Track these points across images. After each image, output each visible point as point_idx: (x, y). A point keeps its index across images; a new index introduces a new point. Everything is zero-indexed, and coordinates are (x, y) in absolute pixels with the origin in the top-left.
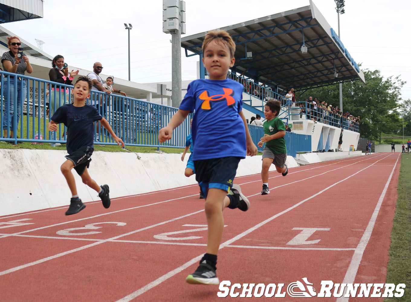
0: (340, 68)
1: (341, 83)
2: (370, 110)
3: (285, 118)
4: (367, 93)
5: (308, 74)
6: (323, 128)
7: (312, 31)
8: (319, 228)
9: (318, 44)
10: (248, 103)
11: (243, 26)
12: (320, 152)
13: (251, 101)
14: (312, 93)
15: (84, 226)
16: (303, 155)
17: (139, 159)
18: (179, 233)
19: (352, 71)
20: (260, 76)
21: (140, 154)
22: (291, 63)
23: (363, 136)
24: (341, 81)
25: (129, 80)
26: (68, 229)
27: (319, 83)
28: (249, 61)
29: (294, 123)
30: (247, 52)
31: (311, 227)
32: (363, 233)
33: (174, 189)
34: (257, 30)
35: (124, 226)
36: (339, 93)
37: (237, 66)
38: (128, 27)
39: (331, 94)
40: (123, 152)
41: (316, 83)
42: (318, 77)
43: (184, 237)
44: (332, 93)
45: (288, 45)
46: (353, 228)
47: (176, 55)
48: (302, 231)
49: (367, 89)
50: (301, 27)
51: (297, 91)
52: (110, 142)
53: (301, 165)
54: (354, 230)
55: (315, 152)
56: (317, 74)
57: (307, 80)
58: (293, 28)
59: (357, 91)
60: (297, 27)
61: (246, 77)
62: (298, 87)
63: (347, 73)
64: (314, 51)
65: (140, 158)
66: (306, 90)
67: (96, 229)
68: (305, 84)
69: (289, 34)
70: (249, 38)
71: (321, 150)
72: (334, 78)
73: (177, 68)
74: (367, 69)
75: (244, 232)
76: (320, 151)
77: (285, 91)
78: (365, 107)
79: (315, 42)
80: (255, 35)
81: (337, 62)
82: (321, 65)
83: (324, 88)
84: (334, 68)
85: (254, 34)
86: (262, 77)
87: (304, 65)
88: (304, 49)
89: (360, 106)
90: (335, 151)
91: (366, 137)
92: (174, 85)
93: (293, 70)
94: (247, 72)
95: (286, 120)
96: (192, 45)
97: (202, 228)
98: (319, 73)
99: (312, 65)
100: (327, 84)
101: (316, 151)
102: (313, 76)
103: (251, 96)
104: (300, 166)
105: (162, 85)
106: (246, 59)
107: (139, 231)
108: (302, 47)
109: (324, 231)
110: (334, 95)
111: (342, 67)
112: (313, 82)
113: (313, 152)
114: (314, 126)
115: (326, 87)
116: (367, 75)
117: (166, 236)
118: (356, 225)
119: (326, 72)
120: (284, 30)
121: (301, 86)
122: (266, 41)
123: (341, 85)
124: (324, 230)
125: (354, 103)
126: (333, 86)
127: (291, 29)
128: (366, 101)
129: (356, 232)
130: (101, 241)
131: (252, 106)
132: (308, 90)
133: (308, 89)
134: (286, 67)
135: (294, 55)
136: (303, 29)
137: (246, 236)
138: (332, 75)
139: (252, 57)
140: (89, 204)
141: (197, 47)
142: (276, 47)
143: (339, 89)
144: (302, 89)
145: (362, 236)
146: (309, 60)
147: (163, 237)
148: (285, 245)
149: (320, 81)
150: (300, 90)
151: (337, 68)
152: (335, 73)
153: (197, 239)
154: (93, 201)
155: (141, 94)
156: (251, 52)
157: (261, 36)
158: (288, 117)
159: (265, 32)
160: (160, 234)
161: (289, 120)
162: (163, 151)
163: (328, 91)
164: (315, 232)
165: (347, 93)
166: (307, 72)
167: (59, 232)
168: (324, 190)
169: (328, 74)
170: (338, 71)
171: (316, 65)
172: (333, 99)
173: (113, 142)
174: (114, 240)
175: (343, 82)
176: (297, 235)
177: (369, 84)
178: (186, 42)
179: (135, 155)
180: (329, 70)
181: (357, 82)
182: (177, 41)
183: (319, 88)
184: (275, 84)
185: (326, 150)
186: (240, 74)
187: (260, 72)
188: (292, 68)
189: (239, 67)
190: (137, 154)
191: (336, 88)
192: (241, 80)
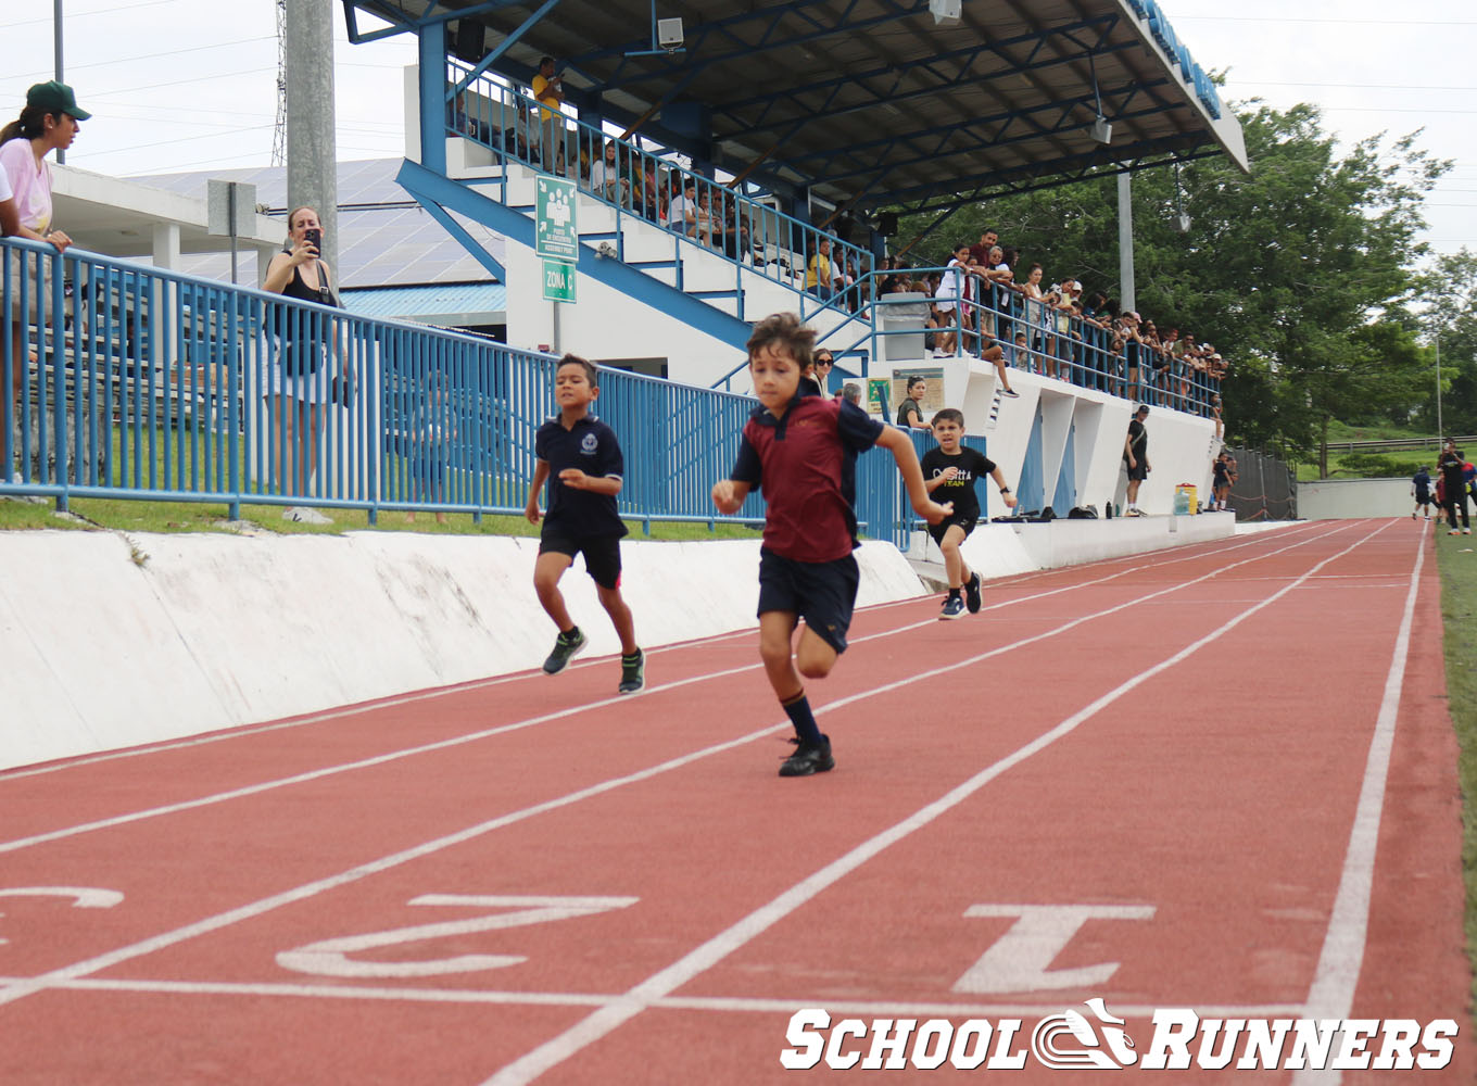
0: (1121, 98)
1: (1128, 174)
2: (1269, 307)
3: (851, 352)
4: (1254, 222)
5: (962, 126)
6: (1040, 398)
10: (667, 276)
12: (1029, 521)
13: (678, 264)
17: (139, 563)
19: (1183, 113)
20: (723, 137)
21: (146, 541)
23: (1236, 438)
24: (1128, 163)
25: (60, 160)
27: (1019, 173)
28: (666, 62)
29: (898, 376)
30: (659, 17)
36: (1114, 225)
37: (607, 87)
39: (1074, 225)
40: (60, 528)
41: (999, 174)
42: (1011, 141)
44: (1079, 220)
49: (1254, 199)
51: (908, 212)
55: (1007, 520)
56: (1005, 128)
57: (954, 159)
59: (1205, 208)
61: (649, 146)
62: (913, 193)
63: (1157, 123)
65: (146, 557)
66: (954, 206)
68: (948, 176)
71: (1037, 513)
72: (1091, 148)
73: (315, 99)
74: (1253, 100)
76: (1032, 517)
78: (1245, 292)
81: (1107, 65)
82: (1029, 83)
83: (1040, 196)
84: (1093, 97)
86: (729, 146)
87: (940, 81)
88: (945, 4)
89: (1224, 286)
90: (1102, 513)
91: (1256, 441)
92: (297, 186)
93: (888, 108)
94: (657, 117)
95: (858, 359)
98: (1016, 120)
99: (984, 80)
100: (1057, 178)
102: (987, 137)
103: (678, 238)
104: (932, 592)
105: (231, 187)
106: (654, 52)
110: (1091, 230)
111: (1132, 89)
112: (985, 169)
113: (996, 520)
115: (1051, 194)
116: (1254, 131)
119: (1049, 117)
121: (928, 188)
123: (1124, 180)
125: (1194, 273)
126: (1086, 189)
128: (1251, 263)
131: (685, 290)
132: (961, 208)
133: (962, 201)
134: (852, 92)
135: (892, 34)
138: (1085, 130)
139: (685, 45)
143: (1114, 203)
144: (932, 201)
146: (966, 58)
149: (1019, 162)
150: (919, 210)
151: (1106, 95)
152: (1097, 124)
156: (679, 19)
158: (867, 345)
161: (875, 359)
162: (257, 524)
163: (1061, 214)
165: (1154, 223)
166: (958, 119)
169: (1061, 126)
170: (1111, 113)
171: (1004, 83)
172: (1086, 254)
175: (1133, 169)
177: (1266, 177)
179: (121, 543)
180: (1067, 105)
181: (1203, 164)
183: (1014, 197)
184: (798, 179)
185: (1056, 512)
186: (623, 131)
187: (720, 118)
188: (884, 97)
189: (614, 96)
190: (127, 539)
191: (1099, 195)
192: (625, 158)
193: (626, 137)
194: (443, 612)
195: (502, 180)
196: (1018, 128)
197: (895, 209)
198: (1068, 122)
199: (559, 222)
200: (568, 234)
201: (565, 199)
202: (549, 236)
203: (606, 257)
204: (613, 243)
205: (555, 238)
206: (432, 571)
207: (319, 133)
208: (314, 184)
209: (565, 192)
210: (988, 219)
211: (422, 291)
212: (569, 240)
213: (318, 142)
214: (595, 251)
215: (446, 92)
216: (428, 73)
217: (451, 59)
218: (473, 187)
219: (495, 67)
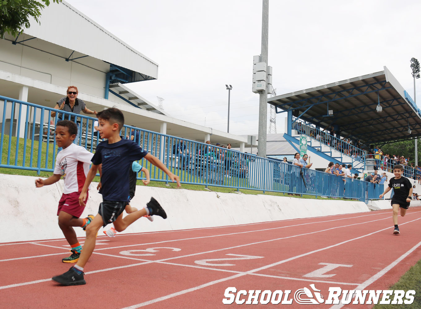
0: (414, 126)
3: (360, 169)
5: (385, 130)
7: (386, 92)
8: (344, 264)
9: (393, 104)
10: (329, 154)
11: (325, 88)
13: (331, 152)
14: (390, 147)
15: (146, 249)
16: (375, 201)
17: (218, 197)
18: (218, 260)
20: (341, 131)
21: (220, 194)
22: (369, 120)
24: (416, 137)
25: (228, 132)
26: (131, 251)
27: (396, 138)
28: (330, 118)
29: (368, 173)
30: (329, 110)
31: (337, 263)
32: (379, 272)
34: (338, 92)
35: (178, 251)
36: (414, 148)
37: (321, 122)
38: (229, 88)
40: (205, 191)
41: (392, 139)
42: (394, 133)
43: (220, 264)
44: (408, 147)
45: (366, 105)
46: (373, 267)
48: (326, 265)
50: (377, 89)
52: (200, 182)
53: (372, 210)
54: (373, 268)
55: (387, 199)
56: (393, 130)
57: (384, 136)
58: (370, 90)
60: (373, 89)
62: (377, 142)
64: (389, 110)
65: (219, 196)
67: (153, 252)
68: (383, 139)
69: (367, 95)
70: (331, 98)
72: (409, 134)
73: (263, 122)
77: (364, 145)
79: (390, 102)
80: (336, 96)
81: (411, 120)
82: (397, 123)
83: (400, 143)
84: (408, 126)
85: (334, 95)
86: (343, 132)
87: (381, 122)
88: (379, 109)
93: (371, 126)
95: (362, 170)
96: (281, 103)
97: (241, 258)
98: (395, 129)
99: (389, 122)
100: (403, 139)
102: (390, 132)
103: (331, 148)
105: (252, 136)
106: (328, 116)
107: (187, 256)
108: (377, 106)
110: (410, 149)
112: (390, 138)
113: (385, 199)
115: (402, 142)
117: (206, 262)
118: (379, 264)
119: (401, 129)
120: (362, 92)
121: (379, 141)
122: (346, 101)
123: (416, 140)
124: (347, 267)
126: (409, 141)
127: (368, 91)
129: (374, 270)
130: (150, 262)
131: (332, 157)
133: (386, 143)
134: (365, 124)
135: (372, 114)
136: (378, 91)
137: (273, 266)
138: (406, 131)
139: (333, 115)
141: (285, 106)
142: (356, 107)
143: (414, 144)
146: (385, 118)
147: (203, 262)
148: (301, 277)
151: (410, 125)
152: (409, 130)
153: (229, 267)
155: (236, 144)
156: (332, 110)
157: (341, 96)
159: (345, 93)
160: (202, 259)
161: (365, 170)
162: (242, 192)
163: (405, 146)
164: (337, 267)
167: (122, 253)
168: (374, 233)
169: (403, 130)
170: (412, 128)
171: (392, 123)
174: (161, 261)
175: (418, 138)
176: (318, 269)
178: (276, 101)
179: (215, 194)
180: (404, 127)
182: (264, 99)
183: (396, 143)
186: (323, 129)
187: (341, 127)
188: (371, 125)
189: (322, 123)
191: (412, 143)
192: (323, 134)
193: (323, 131)
194: (274, 209)
197: (374, 144)
199: (304, 144)
200: (305, 146)
201: (305, 140)
202: (302, 146)
203: (318, 151)
204: (320, 148)
206: (273, 202)
209: (305, 139)
211: (291, 156)
214: (316, 150)
215: (292, 122)
216: (289, 119)
217: (293, 116)
218: (296, 138)
219: (301, 118)
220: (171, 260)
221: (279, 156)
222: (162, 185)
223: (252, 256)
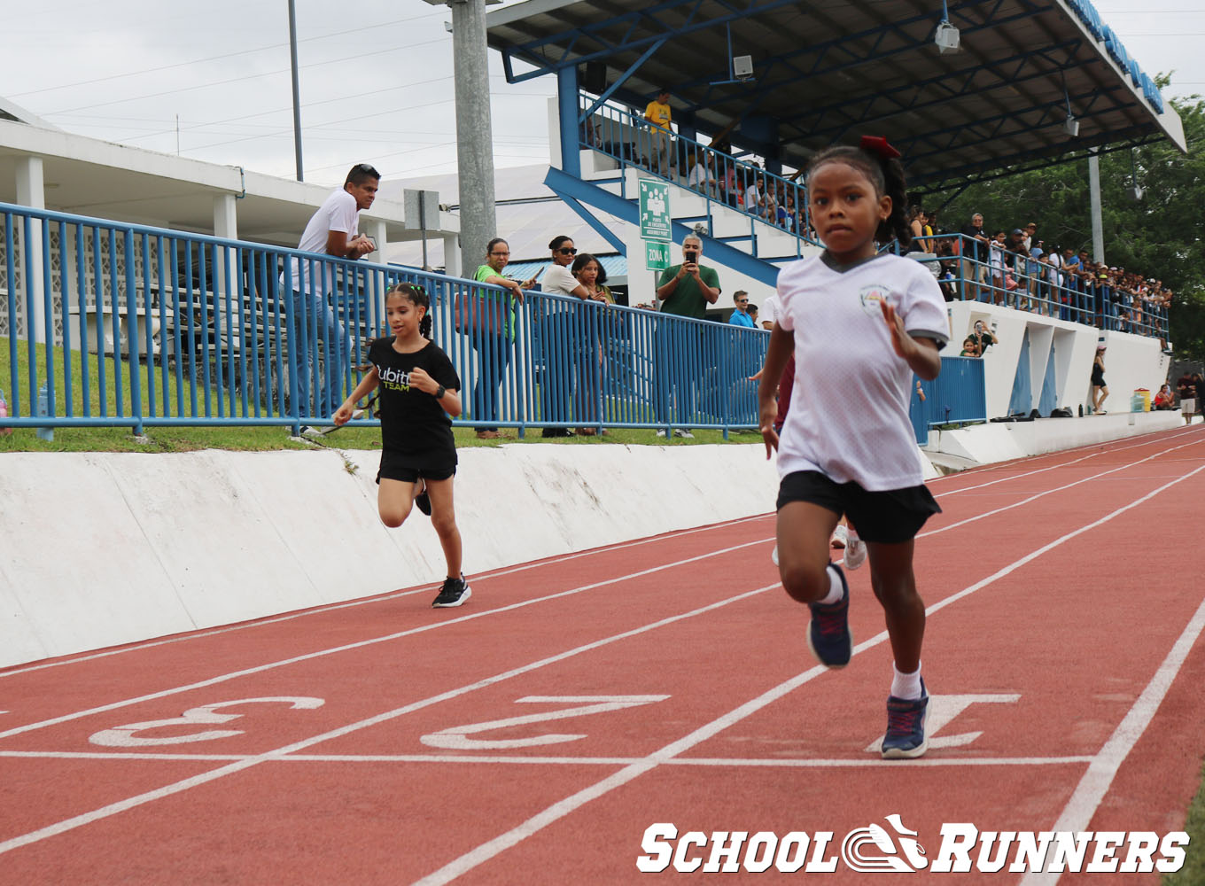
0: (1087, 101)
1: (1096, 157)
4: (1196, 189)
5: (967, 126)
6: (1027, 328)
8: (982, 693)
9: (1000, 16)
10: (746, 247)
12: (1018, 421)
13: (753, 238)
14: (983, 200)
15: (181, 715)
16: (953, 433)
17: (351, 472)
18: (505, 725)
19: (1136, 111)
20: (788, 141)
21: (355, 456)
23: (1183, 353)
24: (1095, 149)
25: (300, 177)
26: (127, 727)
27: (1012, 159)
28: (742, 89)
30: (735, 55)
31: (955, 692)
32: (1130, 708)
33: (481, 578)
35: (318, 708)
36: (1087, 194)
37: (700, 108)
39: (1057, 195)
40: (295, 448)
41: (997, 161)
42: (1005, 136)
43: (524, 737)
44: (1061, 193)
45: (886, 24)
46: (1098, 693)
47: (471, 82)
49: (1195, 172)
51: (930, 191)
52: (245, 414)
53: (946, 471)
54: (1102, 697)
55: (1001, 420)
56: (1000, 126)
57: (963, 151)
59: (1157, 181)
62: (932, 178)
63: (1116, 119)
64: (987, 39)
65: (356, 467)
66: (964, 186)
67: (221, 722)
68: (958, 164)
71: (1024, 414)
72: (1067, 139)
73: (477, 129)
74: (1193, 97)
75: (726, 716)
76: (1019, 417)
78: (1189, 242)
81: (1075, 77)
82: (1017, 93)
83: (1032, 175)
84: (1064, 101)
86: (792, 148)
87: (950, 94)
88: (947, 38)
89: (1172, 238)
90: (1075, 412)
92: (465, 193)
93: (910, 114)
94: (738, 128)
96: (526, 37)
97: (585, 708)
98: (1008, 120)
99: (982, 92)
100: (1041, 162)
101: (1004, 415)
102: (987, 134)
103: (753, 219)
104: (942, 474)
105: (421, 194)
106: (732, 81)
107: (368, 722)
108: (940, 28)
109: (1000, 703)
110: (1070, 198)
111: (1095, 94)
112: (985, 158)
113: (993, 421)
114: (994, 325)
115: (1038, 173)
116: (1193, 120)
117: (464, 737)
118: (1112, 679)
119: (1033, 117)
121: (944, 173)
122: (803, 12)
123: (1094, 162)
124: (1000, 700)
125: (1150, 229)
126: (1064, 168)
128: (1194, 220)
129: (1105, 703)
130: (247, 761)
131: (759, 256)
132: (970, 186)
133: (970, 182)
134: (883, 104)
135: (912, 60)
137: (730, 727)
138: (1059, 126)
139: (754, 75)
140: (184, 639)
141: (546, 46)
142: (844, 34)
143: (1087, 179)
144: (949, 182)
145: (1123, 716)
146: (968, 75)
147: (452, 740)
148: (859, 753)
149: (1013, 151)
150: (939, 190)
151: (1074, 99)
152: (1069, 122)
153: (567, 744)
154: (194, 629)
156: (749, 57)
160: (441, 729)
163: (1049, 189)
164: (966, 707)
165: (1118, 193)
166: (964, 121)
167: (98, 740)
169: (1043, 123)
171: (996, 93)
172: (1066, 217)
173: (257, 415)
174: (288, 754)
175: (1101, 153)
178: (508, 29)
179: (339, 457)
180: (1047, 108)
181: (1154, 147)
182: (473, 25)
183: (1011, 177)
185: (1041, 413)
186: (711, 140)
187: (784, 127)
188: (907, 107)
189: (706, 114)
190: (342, 455)
191: (1075, 173)
194: (572, 499)
195: (622, 180)
196: (1010, 126)
197: (921, 189)
198: (1048, 120)
199: (657, 213)
200: (663, 222)
201: (661, 195)
202: (649, 224)
204: (704, 224)
205: (655, 225)
206: (564, 471)
207: (479, 153)
208: (478, 192)
209: (661, 191)
210: (991, 194)
212: (664, 225)
213: (480, 160)
215: (579, 115)
216: (565, 102)
217: (582, 92)
218: (600, 186)
219: (615, 97)
220: (322, 743)
221: (519, 266)
222: (121, 439)
223: (620, 698)
